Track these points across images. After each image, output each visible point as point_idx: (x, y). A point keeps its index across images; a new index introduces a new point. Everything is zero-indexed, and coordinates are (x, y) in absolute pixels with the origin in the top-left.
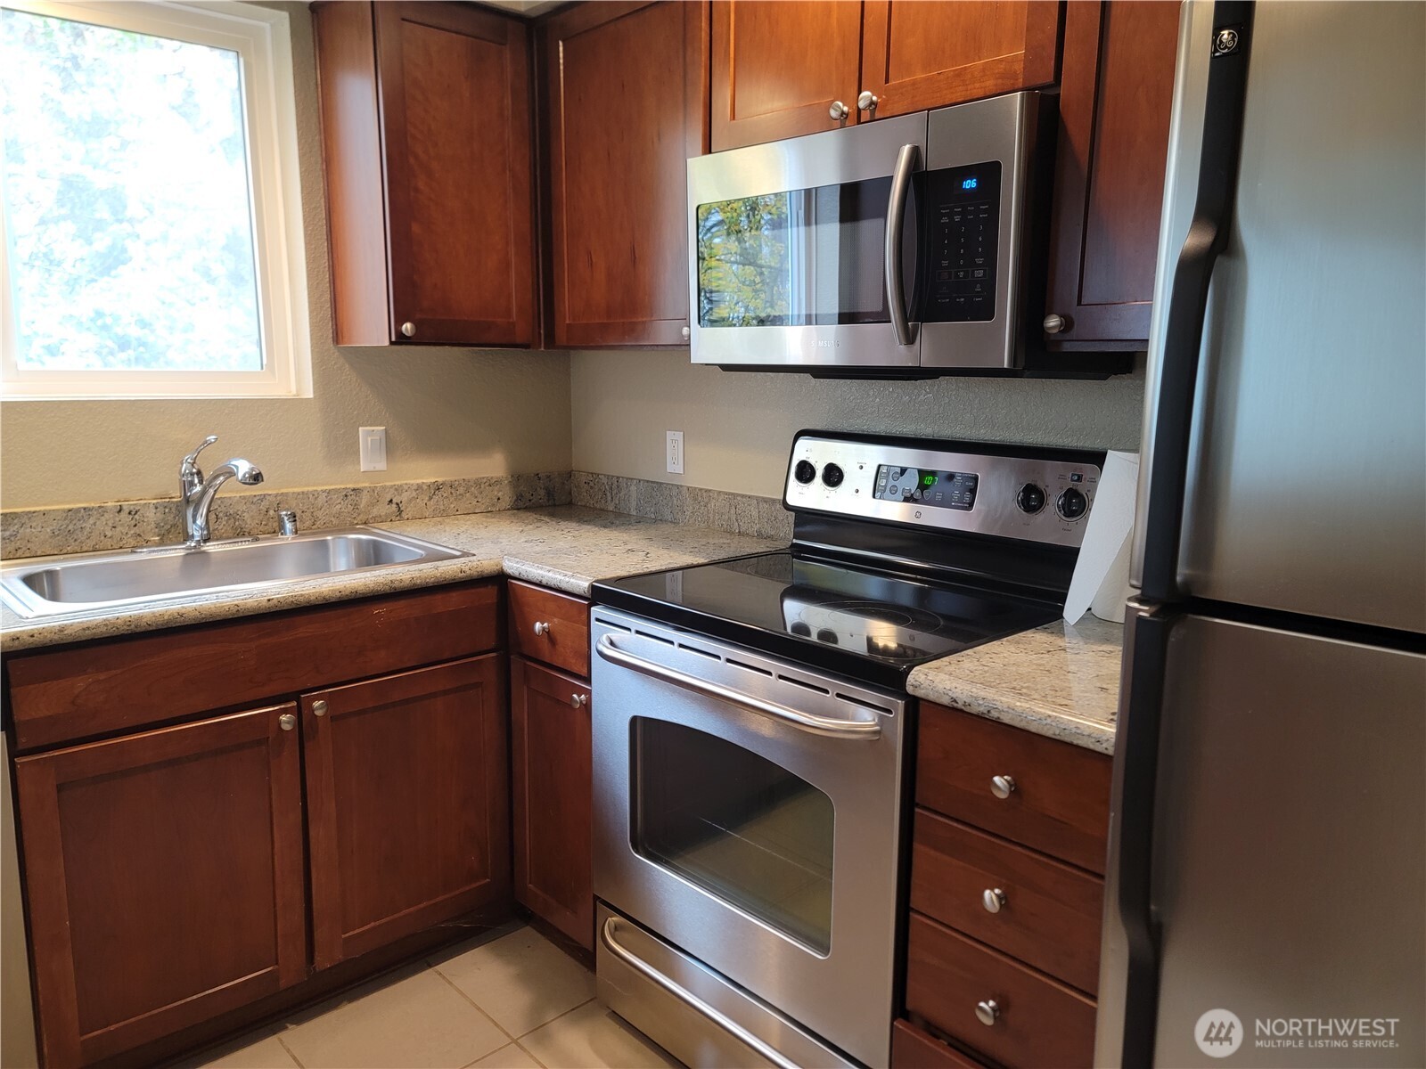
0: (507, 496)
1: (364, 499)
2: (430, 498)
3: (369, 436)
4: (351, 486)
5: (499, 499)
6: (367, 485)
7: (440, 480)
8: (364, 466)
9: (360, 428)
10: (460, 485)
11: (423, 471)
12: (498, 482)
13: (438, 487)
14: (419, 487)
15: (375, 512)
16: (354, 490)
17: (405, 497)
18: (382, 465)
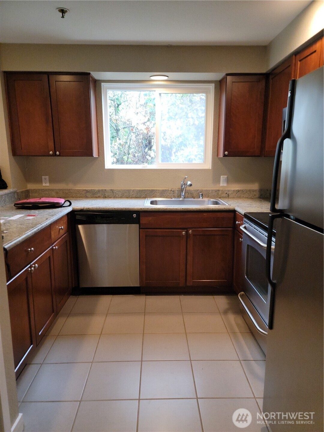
0: (257, 194)
1: (220, 192)
2: (236, 193)
3: (223, 178)
4: (218, 189)
5: (255, 195)
6: (221, 189)
7: (239, 189)
8: (221, 185)
9: (221, 176)
10: (245, 191)
11: (236, 187)
12: (255, 191)
13: (239, 191)
14: (234, 191)
15: (222, 195)
16: (218, 190)
17: (230, 193)
18: (225, 185)
